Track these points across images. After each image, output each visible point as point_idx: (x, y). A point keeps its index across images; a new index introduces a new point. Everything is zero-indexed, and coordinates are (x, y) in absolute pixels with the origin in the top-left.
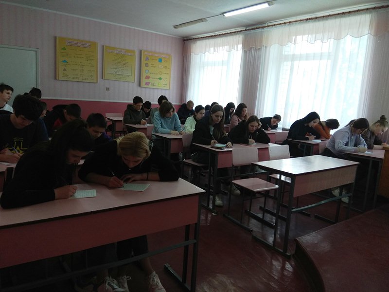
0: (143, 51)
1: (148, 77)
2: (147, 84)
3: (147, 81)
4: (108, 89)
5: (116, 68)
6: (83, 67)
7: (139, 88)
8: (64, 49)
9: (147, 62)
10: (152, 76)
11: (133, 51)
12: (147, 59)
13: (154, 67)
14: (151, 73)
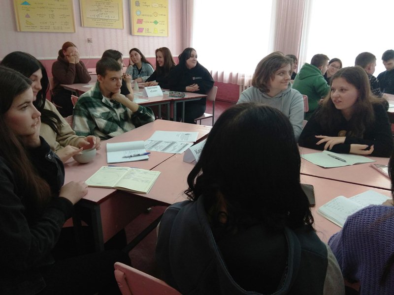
1: (140, 21)
2: (140, 30)
3: (140, 26)
4: (90, 41)
5: (98, 10)
7: (130, 37)
10: (145, 19)
13: (147, 6)
14: (143, 15)
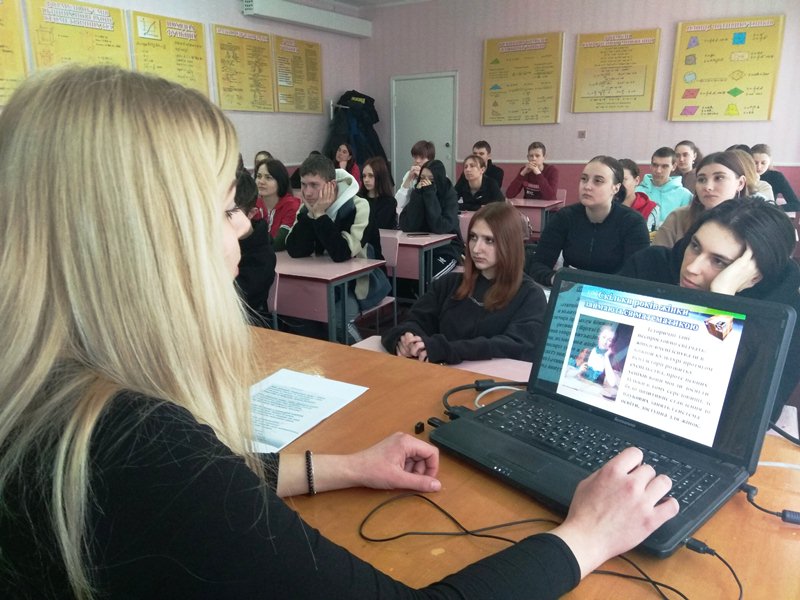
0: (680, 25)
1: (691, 94)
2: (689, 111)
3: (690, 102)
4: (582, 135)
5: (604, 83)
6: (528, 93)
7: (666, 126)
8: (496, 61)
9: (691, 52)
10: (704, 87)
11: (652, 33)
12: (694, 42)
13: (716, 61)
14: (701, 81)
